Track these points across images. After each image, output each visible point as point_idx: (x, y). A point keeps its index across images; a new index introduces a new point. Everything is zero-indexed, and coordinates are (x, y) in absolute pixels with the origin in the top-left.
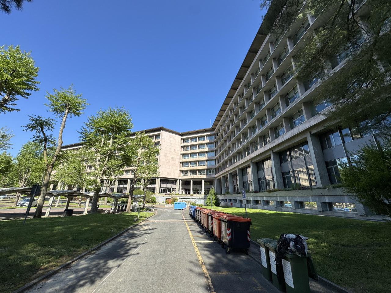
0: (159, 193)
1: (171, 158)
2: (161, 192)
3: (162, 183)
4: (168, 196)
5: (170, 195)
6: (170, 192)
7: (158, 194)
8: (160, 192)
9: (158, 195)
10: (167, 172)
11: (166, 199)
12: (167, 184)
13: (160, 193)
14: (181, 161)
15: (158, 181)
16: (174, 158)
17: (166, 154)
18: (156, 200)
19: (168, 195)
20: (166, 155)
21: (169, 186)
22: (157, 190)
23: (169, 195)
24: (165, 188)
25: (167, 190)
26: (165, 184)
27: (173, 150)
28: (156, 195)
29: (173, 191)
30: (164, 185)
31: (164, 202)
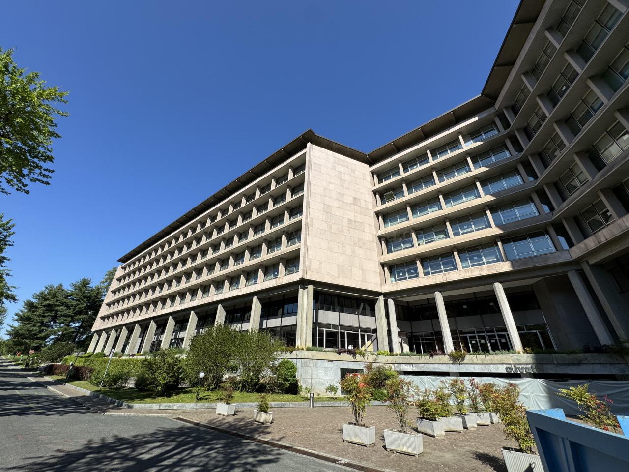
0: (310, 344)
1: (346, 221)
2: (321, 344)
3: (322, 309)
4: (347, 361)
5: (358, 358)
6: (356, 345)
7: (308, 349)
8: (317, 342)
9: (309, 354)
10: (338, 266)
11: (344, 372)
12: (342, 311)
13: (314, 344)
14: (380, 233)
15: (306, 297)
16: (355, 221)
17: (329, 206)
18: (298, 376)
19: (350, 357)
20: (327, 210)
21: (350, 319)
22: (304, 338)
23: (353, 353)
24: (335, 327)
25: (343, 334)
26: (334, 310)
27: (349, 200)
28: (300, 354)
29: (368, 343)
30: (330, 317)
31: (332, 389)
